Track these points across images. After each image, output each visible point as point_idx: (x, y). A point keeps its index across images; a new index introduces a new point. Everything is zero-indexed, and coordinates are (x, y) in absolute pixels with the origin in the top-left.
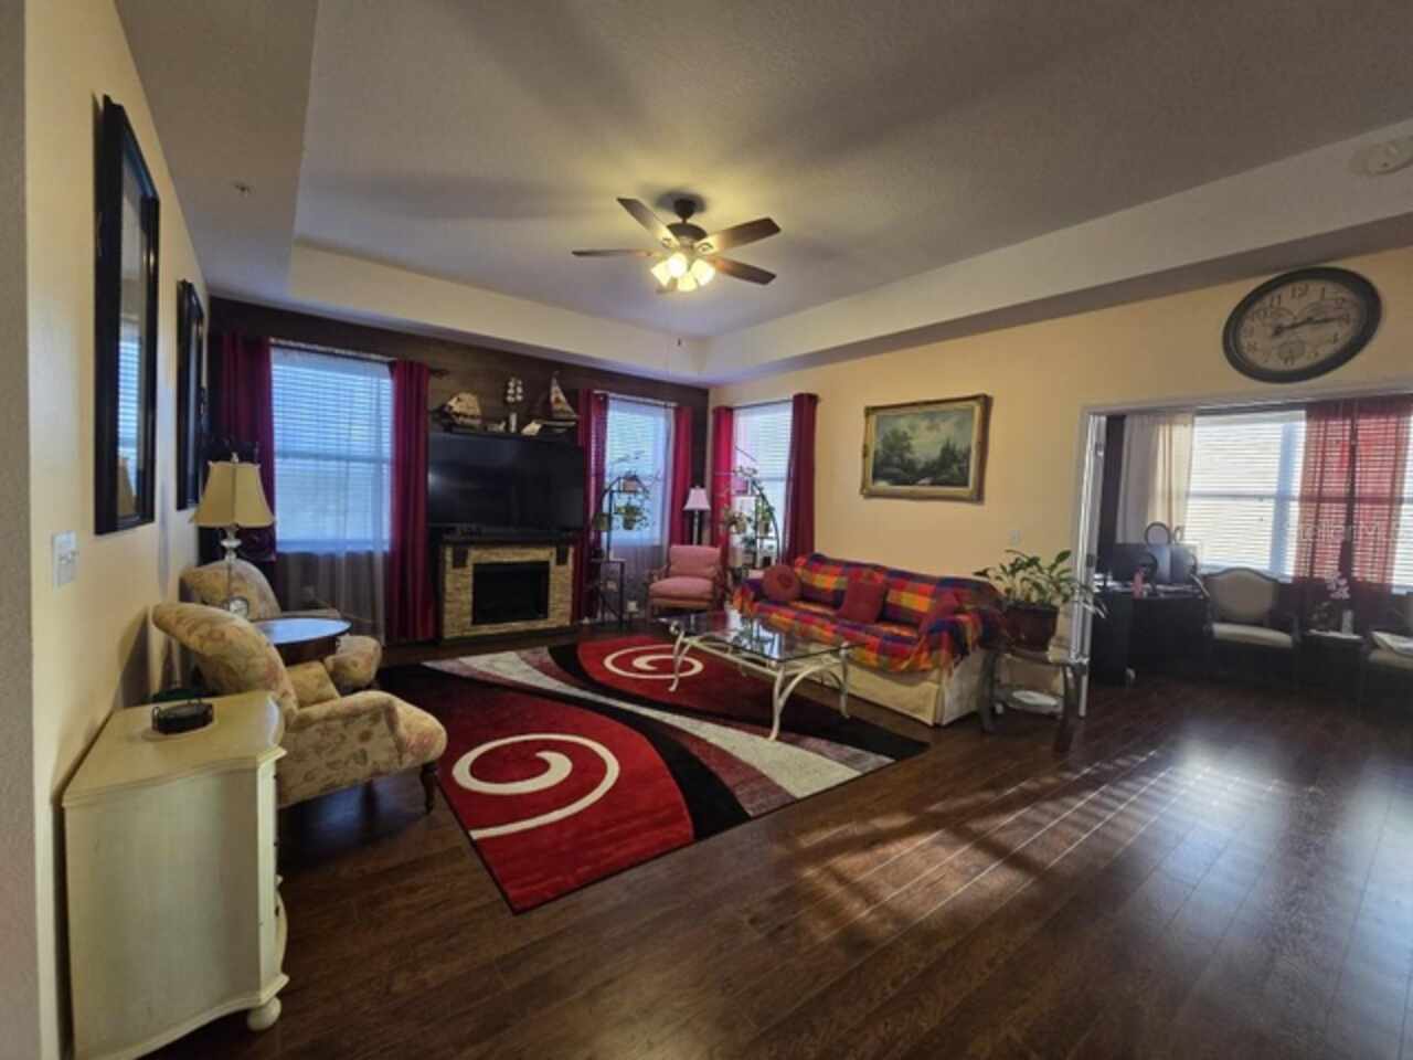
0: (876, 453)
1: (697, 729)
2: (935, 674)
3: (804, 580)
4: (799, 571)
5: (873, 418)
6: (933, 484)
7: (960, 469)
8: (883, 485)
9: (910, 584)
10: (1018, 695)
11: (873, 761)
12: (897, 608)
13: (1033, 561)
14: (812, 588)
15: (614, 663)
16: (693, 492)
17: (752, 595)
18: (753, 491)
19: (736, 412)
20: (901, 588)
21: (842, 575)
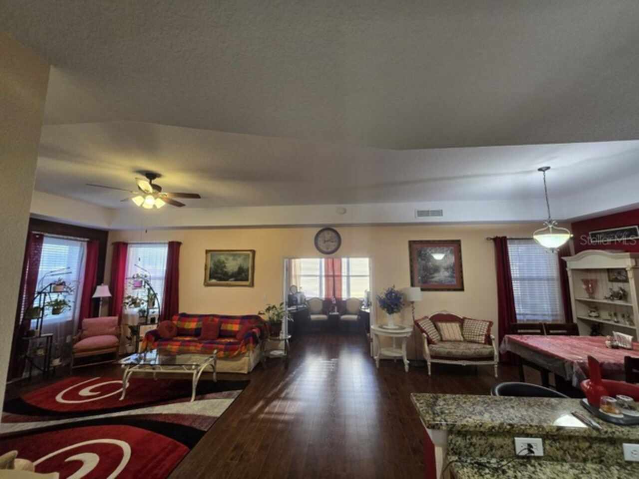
0: (211, 268)
1: (153, 411)
2: (247, 354)
3: (179, 326)
4: (175, 322)
5: (209, 255)
6: (235, 280)
7: (245, 275)
8: (213, 281)
9: (230, 321)
10: (272, 353)
11: (236, 393)
12: (226, 331)
13: (274, 307)
14: (184, 329)
15: (64, 397)
16: (99, 287)
17: (153, 339)
18: (144, 286)
19: (129, 245)
20: (227, 323)
21: (198, 321)
